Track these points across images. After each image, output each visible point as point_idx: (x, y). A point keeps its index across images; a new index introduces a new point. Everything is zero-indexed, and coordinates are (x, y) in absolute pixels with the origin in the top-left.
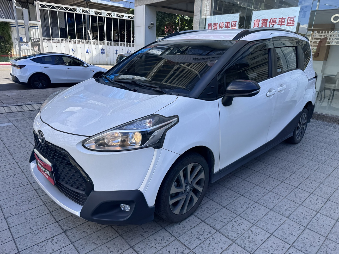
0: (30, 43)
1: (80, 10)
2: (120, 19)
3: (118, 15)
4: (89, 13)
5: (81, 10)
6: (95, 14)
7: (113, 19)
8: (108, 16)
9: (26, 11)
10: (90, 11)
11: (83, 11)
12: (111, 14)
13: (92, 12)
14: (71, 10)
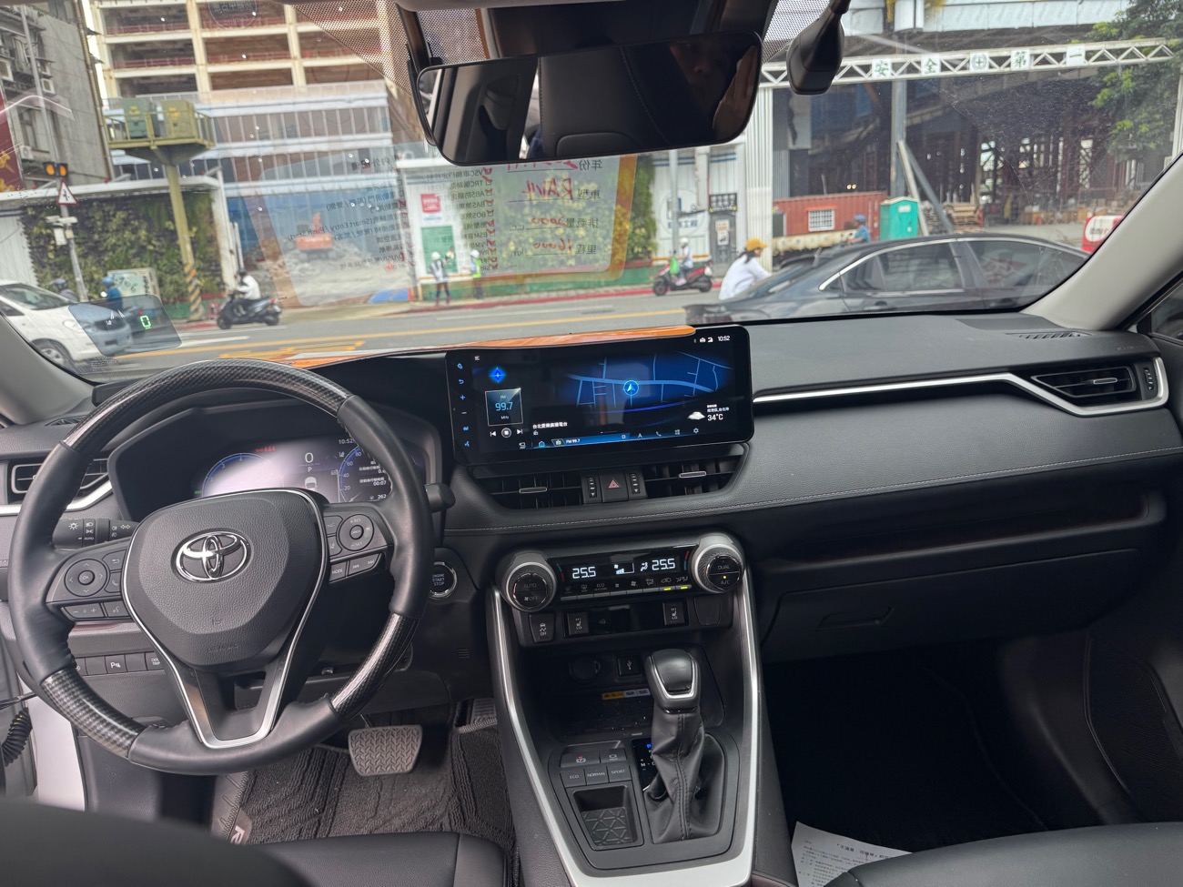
1: (883, 66)
2: (1043, 72)
3: (1036, 56)
4: (919, 72)
5: (889, 67)
6: (944, 68)
8: (997, 69)
10: (923, 63)
11: (895, 67)
12: (1009, 57)
13: (931, 64)
14: (850, 73)
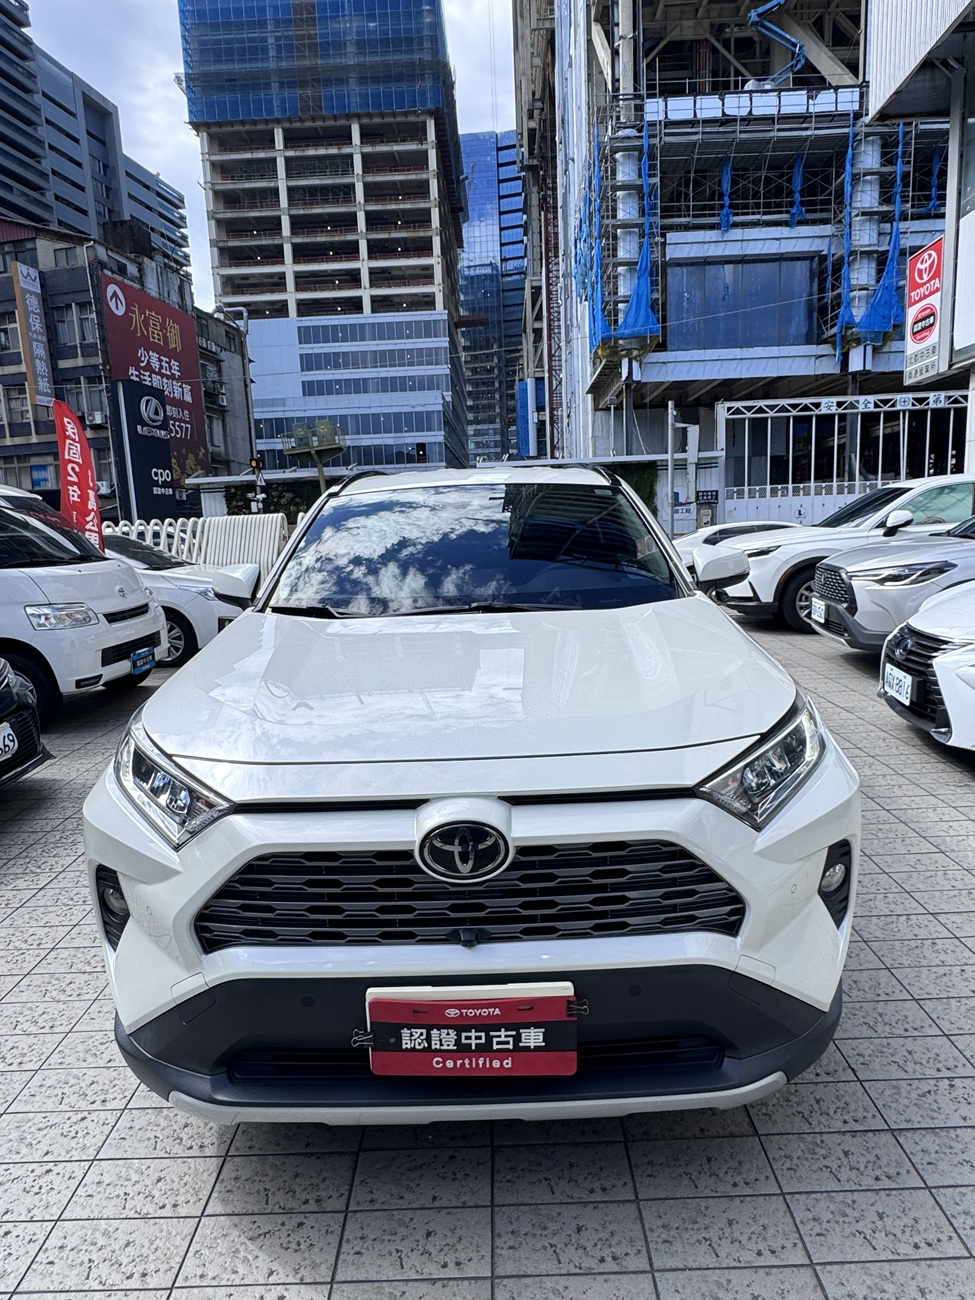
0: (693, 507)
1: (830, 404)
2: (955, 409)
3: (950, 397)
4: (857, 408)
5: (835, 404)
6: (876, 406)
7: (933, 410)
8: (918, 407)
9: (694, 431)
10: (861, 402)
11: (840, 404)
12: (929, 398)
13: (866, 403)
14: (806, 408)
